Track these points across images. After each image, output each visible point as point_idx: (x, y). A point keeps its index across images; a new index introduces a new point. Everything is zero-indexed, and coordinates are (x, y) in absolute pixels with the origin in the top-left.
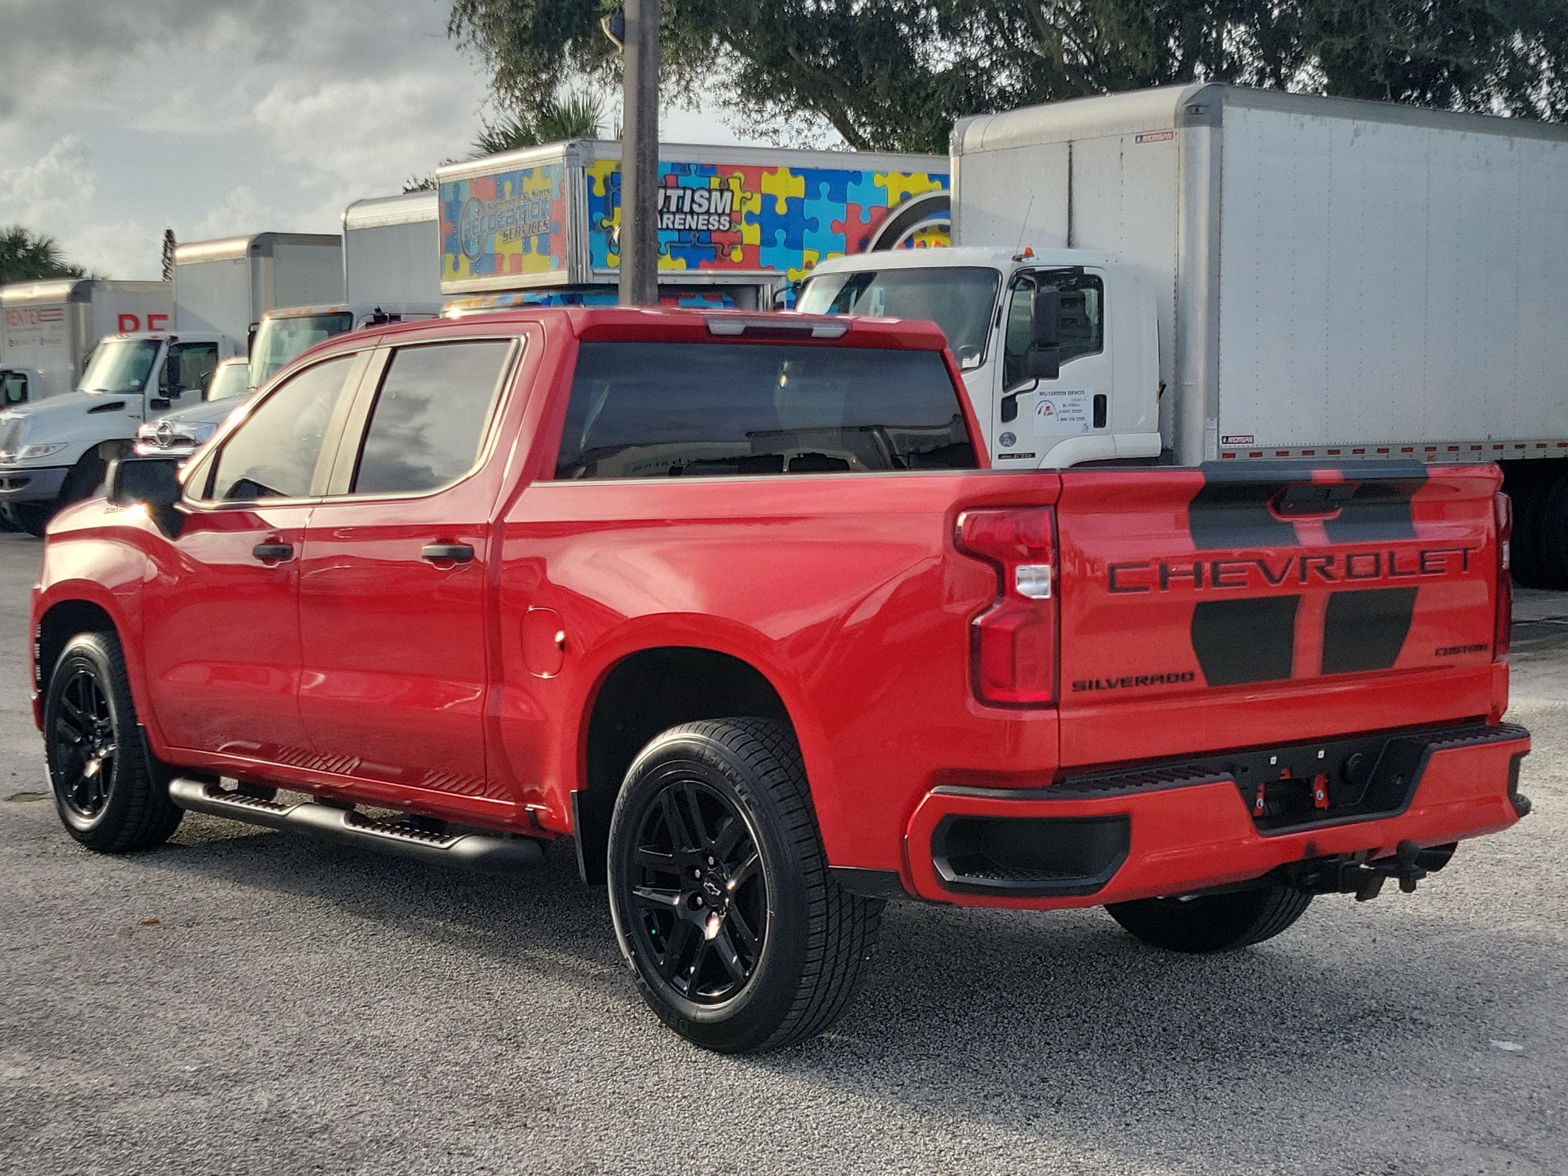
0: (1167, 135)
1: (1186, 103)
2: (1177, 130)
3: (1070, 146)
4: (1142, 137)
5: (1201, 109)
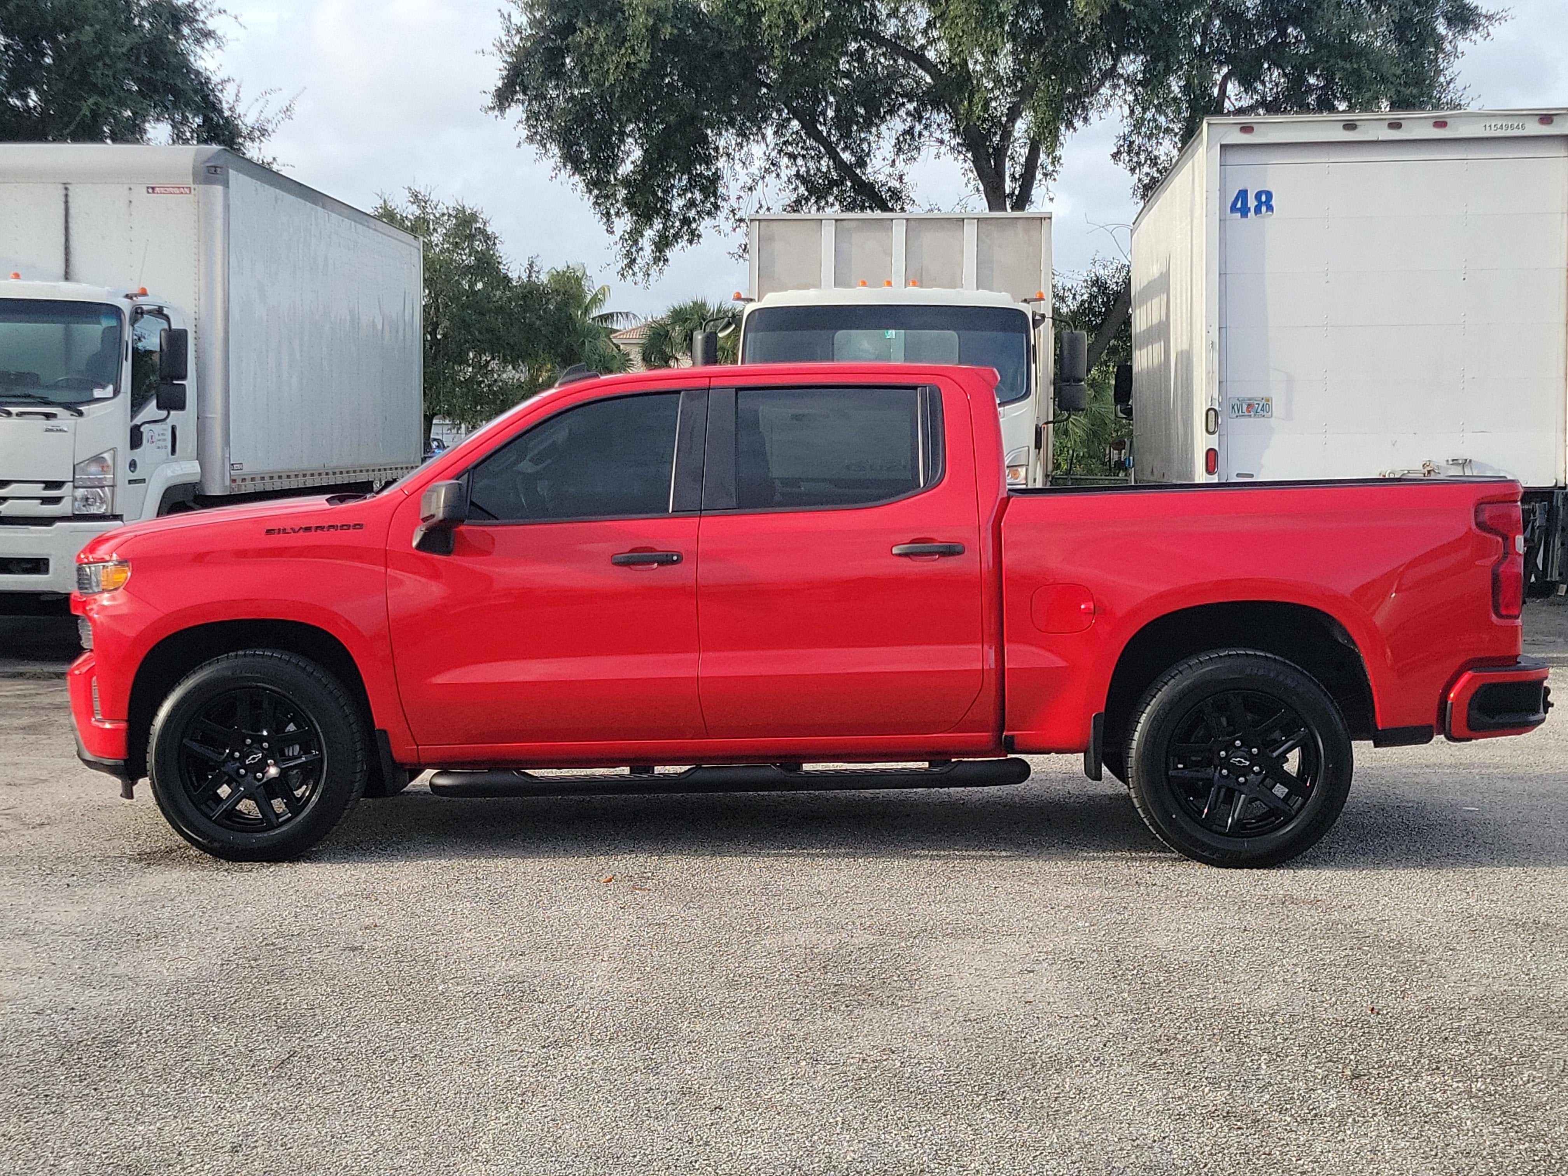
0: (181, 190)
1: (207, 161)
2: (196, 186)
3: (66, 189)
4: (153, 188)
5: (219, 170)
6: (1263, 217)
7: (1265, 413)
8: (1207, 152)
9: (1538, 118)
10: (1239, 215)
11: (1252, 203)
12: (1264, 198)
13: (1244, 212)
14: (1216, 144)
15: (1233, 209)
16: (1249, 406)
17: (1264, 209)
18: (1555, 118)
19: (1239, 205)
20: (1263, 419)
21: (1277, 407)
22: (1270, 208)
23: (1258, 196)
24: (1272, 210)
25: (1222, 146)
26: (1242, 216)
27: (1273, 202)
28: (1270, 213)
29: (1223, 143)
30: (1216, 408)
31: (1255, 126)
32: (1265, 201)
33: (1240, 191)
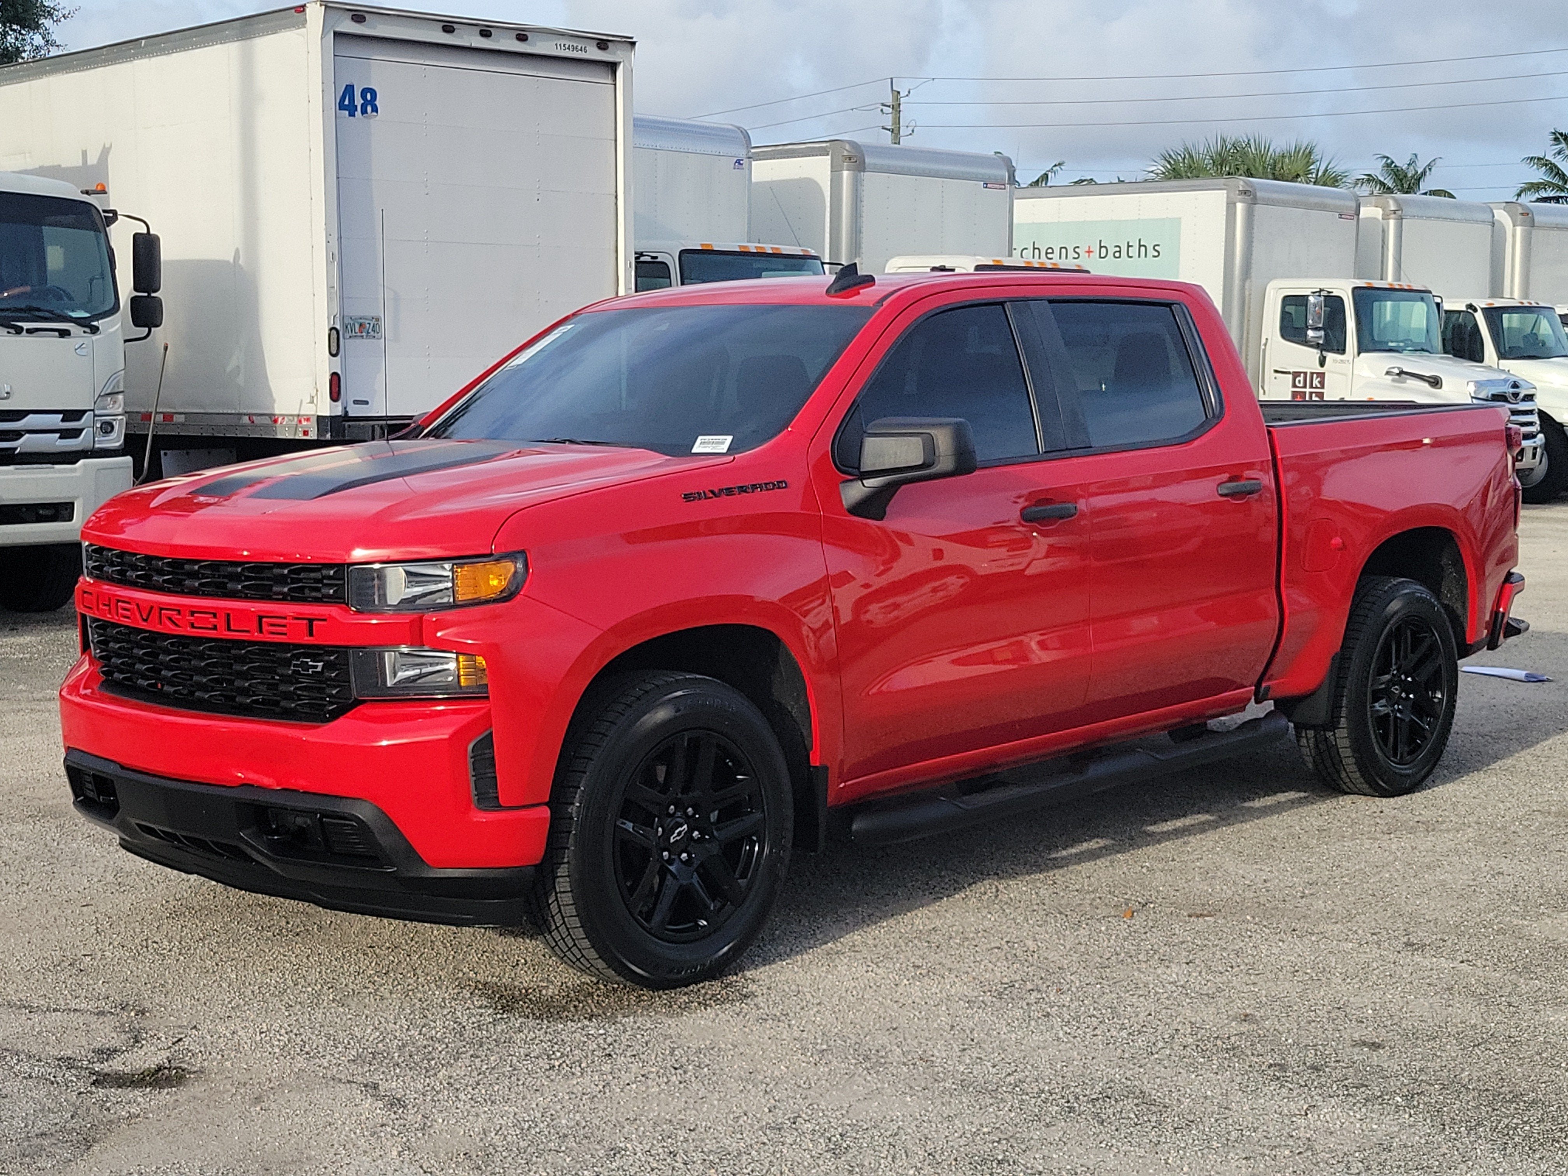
6: (369, 118)
7: (376, 335)
8: (322, 38)
9: (596, 42)
10: (347, 112)
11: (358, 101)
12: (369, 97)
13: (352, 110)
14: (329, 31)
15: (342, 106)
16: (361, 325)
17: (369, 109)
18: (610, 44)
19: (346, 102)
20: (373, 340)
21: (387, 326)
22: (375, 109)
23: (364, 92)
24: (377, 112)
25: (336, 34)
26: (350, 115)
27: (377, 103)
28: (375, 114)
29: (338, 29)
30: (338, 327)
31: (367, 16)
32: (370, 98)
33: (347, 86)
